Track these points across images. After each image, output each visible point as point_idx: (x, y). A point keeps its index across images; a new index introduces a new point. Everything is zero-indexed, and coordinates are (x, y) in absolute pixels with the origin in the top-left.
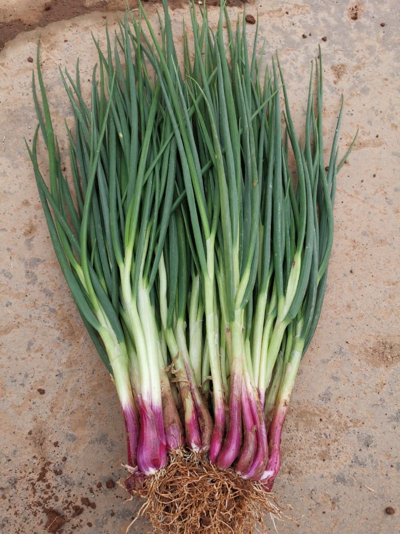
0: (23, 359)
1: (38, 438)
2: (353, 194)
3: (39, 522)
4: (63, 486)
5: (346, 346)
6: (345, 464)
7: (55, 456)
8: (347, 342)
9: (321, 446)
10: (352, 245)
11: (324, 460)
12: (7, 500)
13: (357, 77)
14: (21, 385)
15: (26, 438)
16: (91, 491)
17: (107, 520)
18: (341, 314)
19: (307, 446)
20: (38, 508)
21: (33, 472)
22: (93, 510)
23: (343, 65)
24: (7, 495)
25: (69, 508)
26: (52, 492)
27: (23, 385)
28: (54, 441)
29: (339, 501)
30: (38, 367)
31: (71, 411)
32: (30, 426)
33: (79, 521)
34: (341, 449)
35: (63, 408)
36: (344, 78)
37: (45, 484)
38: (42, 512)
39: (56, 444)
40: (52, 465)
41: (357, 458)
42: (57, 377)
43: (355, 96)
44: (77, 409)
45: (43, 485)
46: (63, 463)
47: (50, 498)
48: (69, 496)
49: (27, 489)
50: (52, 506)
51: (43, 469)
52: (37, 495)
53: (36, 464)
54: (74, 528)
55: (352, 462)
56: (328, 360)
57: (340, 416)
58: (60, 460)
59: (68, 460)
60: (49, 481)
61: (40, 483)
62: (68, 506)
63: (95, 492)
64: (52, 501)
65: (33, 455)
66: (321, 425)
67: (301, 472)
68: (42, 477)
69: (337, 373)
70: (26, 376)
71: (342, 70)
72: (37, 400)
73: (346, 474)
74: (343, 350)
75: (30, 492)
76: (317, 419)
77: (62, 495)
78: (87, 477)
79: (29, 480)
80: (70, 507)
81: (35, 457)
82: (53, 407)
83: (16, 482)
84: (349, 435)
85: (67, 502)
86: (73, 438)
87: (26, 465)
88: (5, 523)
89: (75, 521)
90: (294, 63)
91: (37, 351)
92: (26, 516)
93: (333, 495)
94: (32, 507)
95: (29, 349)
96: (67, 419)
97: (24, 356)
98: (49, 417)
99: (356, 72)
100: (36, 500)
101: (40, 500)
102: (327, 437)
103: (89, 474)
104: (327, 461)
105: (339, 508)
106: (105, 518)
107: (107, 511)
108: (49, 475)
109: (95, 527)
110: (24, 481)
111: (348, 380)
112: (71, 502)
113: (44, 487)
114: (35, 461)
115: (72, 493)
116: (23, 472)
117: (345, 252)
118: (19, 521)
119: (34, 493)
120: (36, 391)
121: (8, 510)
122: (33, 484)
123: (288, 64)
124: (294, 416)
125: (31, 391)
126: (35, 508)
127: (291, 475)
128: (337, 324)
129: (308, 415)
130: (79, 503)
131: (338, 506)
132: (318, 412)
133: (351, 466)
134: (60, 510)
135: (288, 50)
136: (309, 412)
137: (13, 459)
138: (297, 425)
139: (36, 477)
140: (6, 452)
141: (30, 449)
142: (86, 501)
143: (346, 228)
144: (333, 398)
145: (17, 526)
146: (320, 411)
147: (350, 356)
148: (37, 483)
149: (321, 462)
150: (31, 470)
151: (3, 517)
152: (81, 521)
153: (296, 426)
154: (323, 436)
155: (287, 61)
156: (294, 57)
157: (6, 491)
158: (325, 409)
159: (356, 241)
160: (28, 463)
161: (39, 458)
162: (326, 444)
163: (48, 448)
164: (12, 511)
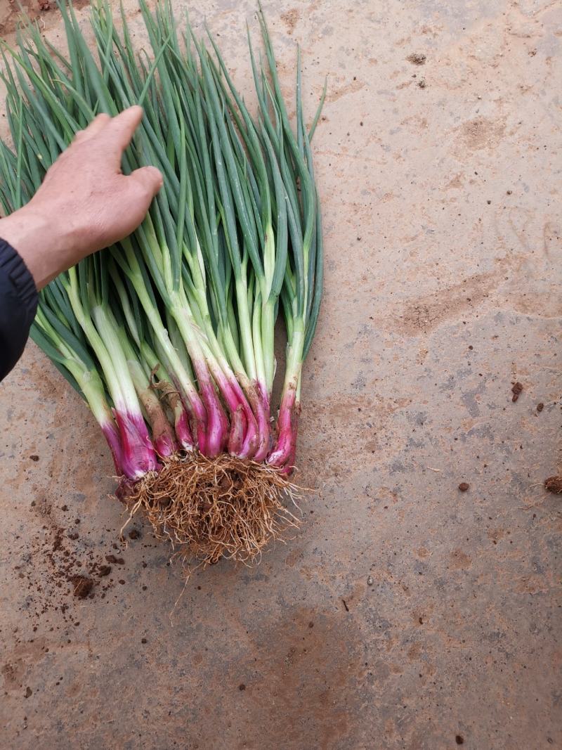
0: (7, 430)
1: (43, 508)
2: (340, 151)
3: (66, 592)
4: (84, 550)
5: (372, 323)
6: (399, 450)
7: (65, 521)
8: (371, 318)
9: (367, 437)
10: (353, 210)
11: (373, 452)
12: (26, 578)
13: (314, 19)
14: (11, 457)
15: (31, 511)
16: (115, 547)
17: (140, 573)
18: (357, 290)
19: (350, 442)
20: (62, 578)
21: (46, 543)
22: (122, 567)
23: (294, 11)
24: (25, 573)
25: (95, 571)
26: (72, 558)
27: (13, 457)
28: (61, 506)
29: (401, 491)
30: (25, 434)
31: (72, 470)
32: (32, 498)
33: (109, 581)
34: (391, 435)
35: (63, 469)
36: (299, 24)
37: (62, 552)
38: (68, 581)
39: (65, 509)
40: (65, 532)
41: (411, 439)
42: (48, 439)
43: (317, 41)
44: (79, 467)
45: (60, 554)
46: (77, 525)
47: (72, 565)
48: (92, 559)
49: (45, 562)
50: (76, 573)
51: (57, 537)
52: (57, 565)
53: (48, 534)
54: (105, 589)
55: (407, 446)
56: (353, 344)
57: (382, 400)
58: (73, 524)
59: (81, 522)
60: (67, 549)
61: (57, 552)
62: (93, 568)
63: (120, 548)
64: (75, 567)
65: (42, 526)
66: (361, 415)
67: (348, 471)
68: (57, 546)
69: (367, 354)
70: (14, 446)
71: (295, 16)
72: (33, 467)
73: (402, 460)
74: (368, 328)
75: (48, 564)
76: (355, 410)
77: (84, 559)
78: (108, 534)
79: (45, 552)
80: (96, 569)
81: (44, 527)
82: (51, 472)
83: (30, 558)
84: (396, 417)
85: (91, 564)
86: (81, 498)
87: (37, 538)
88: (30, 601)
89: (105, 581)
90: (235, 25)
91: (19, 418)
92: (50, 589)
93: (392, 486)
94: (55, 579)
95: (10, 418)
96: (71, 479)
97: (6, 427)
98: (49, 483)
99: (312, 13)
100: (57, 571)
101: (62, 570)
102: (371, 427)
103: (109, 531)
104: (376, 452)
105: (402, 499)
106: (138, 572)
107: (137, 564)
108: (65, 542)
109: (128, 583)
110: (39, 554)
111: (382, 358)
112: (96, 564)
113: (63, 556)
114: (46, 531)
115: (94, 555)
116: (36, 546)
117: (346, 219)
118: (45, 595)
119: (53, 564)
120: (28, 459)
121: (29, 588)
122: (50, 556)
123: (229, 29)
124: (328, 414)
125: (24, 461)
126: (58, 580)
127: (338, 476)
128: (355, 301)
129: (344, 409)
130: (105, 563)
131: (400, 497)
132: (354, 403)
133: (406, 451)
134: (87, 574)
135: (225, 13)
136: (344, 405)
137: (22, 535)
138: (332, 421)
139: (51, 547)
140: (12, 530)
141: (37, 521)
142: (112, 559)
143: (341, 193)
144: (368, 383)
145: (44, 601)
146: (356, 401)
147: (379, 332)
148: (54, 553)
149: (370, 454)
150: (43, 542)
151: (26, 596)
152: (112, 580)
153: (332, 424)
154: (366, 426)
155: (226, 25)
156: (233, 18)
157: (22, 569)
158: (361, 397)
159: (356, 203)
160: (38, 535)
161: (50, 527)
162: (371, 433)
163: (57, 515)
164: (34, 588)
